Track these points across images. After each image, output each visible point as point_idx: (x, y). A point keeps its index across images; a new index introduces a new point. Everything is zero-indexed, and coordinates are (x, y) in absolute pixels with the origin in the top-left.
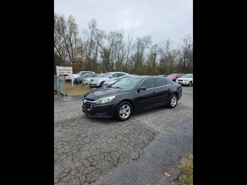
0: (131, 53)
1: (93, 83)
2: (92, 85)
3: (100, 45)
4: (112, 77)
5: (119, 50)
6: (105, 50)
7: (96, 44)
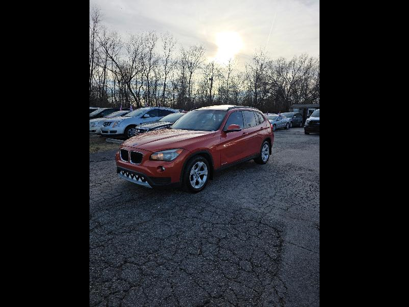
0: (170, 74)
1: (110, 128)
2: (107, 132)
3: (111, 58)
4: (148, 116)
5: (148, 69)
6: (121, 68)
7: (104, 56)
